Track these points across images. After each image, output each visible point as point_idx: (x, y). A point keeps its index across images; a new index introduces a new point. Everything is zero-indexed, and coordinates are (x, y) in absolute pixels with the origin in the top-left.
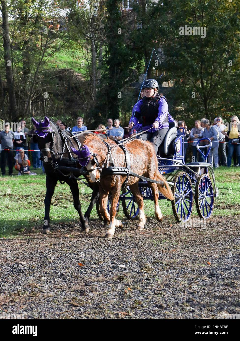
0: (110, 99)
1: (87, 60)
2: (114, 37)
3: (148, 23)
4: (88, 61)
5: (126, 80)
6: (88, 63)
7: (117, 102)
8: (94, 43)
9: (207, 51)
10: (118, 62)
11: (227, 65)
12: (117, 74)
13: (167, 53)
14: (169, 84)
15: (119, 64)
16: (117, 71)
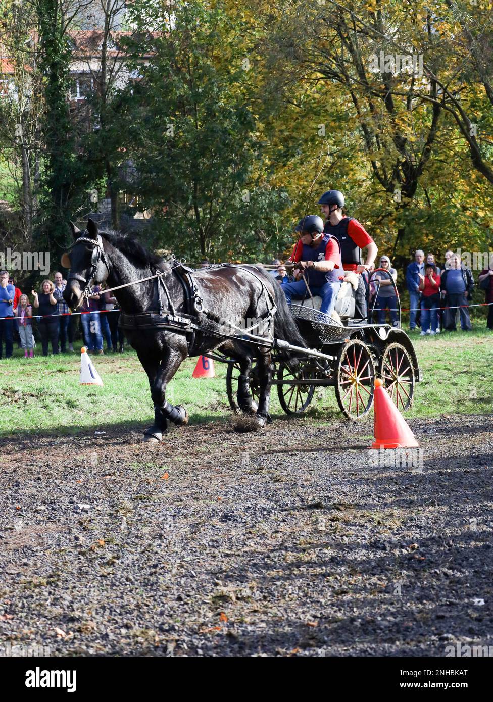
2: (58, 145)
3: (112, 122)
4: (17, 181)
5: (79, 210)
6: (18, 184)
7: (66, 244)
8: (27, 153)
9: (204, 164)
10: (65, 183)
11: (234, 184)
12: (64, 201)
13: (141, 168)
14: (145, 215)
15: (67, 186)
16: (65, 196)
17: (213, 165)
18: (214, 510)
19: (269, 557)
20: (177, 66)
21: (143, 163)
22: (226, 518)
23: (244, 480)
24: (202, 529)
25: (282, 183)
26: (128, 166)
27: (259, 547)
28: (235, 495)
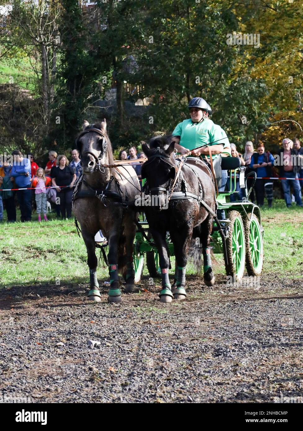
0: (69, 122)
1: (36, 72)
2: (72, 42)
3: (117, 23)
4: (37, 74)
5: (89, 97)
6: (38, 76)
7: (78, 126)
8: (46, 49)
9: (195, 58)
10: (78, 74)
11: (221, 76)
12: (77, 89)
13: (142, 62)
14: (144, 102)
15: (80, 77)
16: (78, 85)
17: (202, 59)
18: (206, 346)
19: (254, 385)
21: (144, 58)
22: (217, 353)
23: (231, 322)
24: (196, 362)
25: (261, 75)
26: (130, 60)
27: (245, 377)
28: (224, 334)
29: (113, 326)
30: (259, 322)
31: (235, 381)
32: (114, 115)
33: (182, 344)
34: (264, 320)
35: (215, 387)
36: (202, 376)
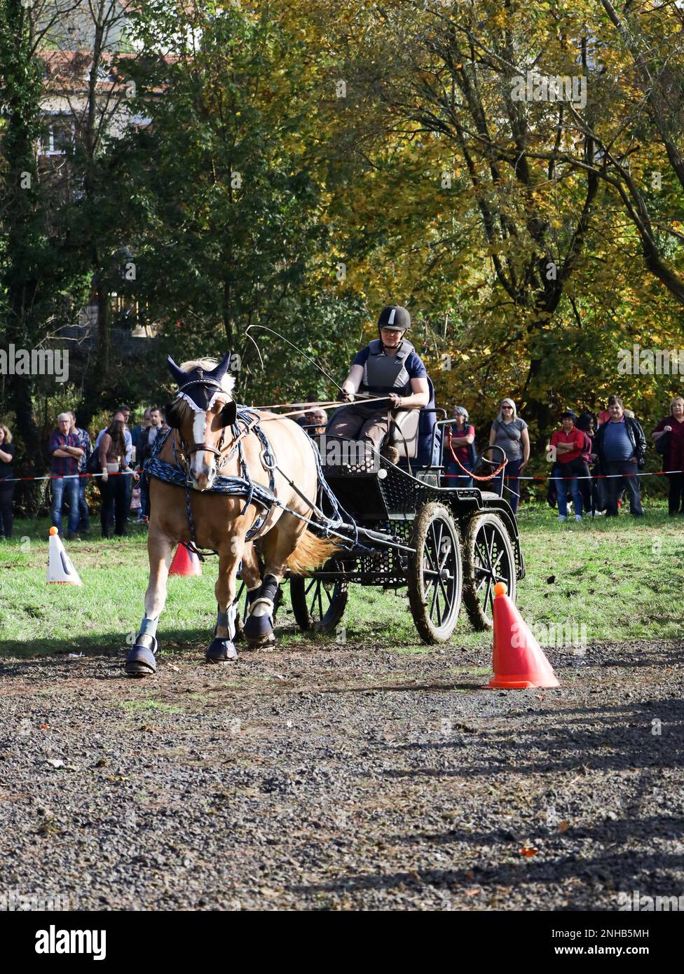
2: (20, 221)
3: (104, 191)
5: (49, 320)
9: (241, 255)
10: (29, 279)
11: (286, 288)
12: (27, 306)
13: (145, 259)
14: (148, 332)
15: (31, 284)
16: (28, 300)
18: (249, 774)
20: (202, 107)
21: (149, 252)
22: (269, 786)
24: (231, 802)
28: (281, 753)
29: (84, 735)
30: (344, 732)
31: (298, 838)
32: (93, 353)
33: (206, 770)
34: (354, 727)
35: (263, 849)
36: (241, 827)
